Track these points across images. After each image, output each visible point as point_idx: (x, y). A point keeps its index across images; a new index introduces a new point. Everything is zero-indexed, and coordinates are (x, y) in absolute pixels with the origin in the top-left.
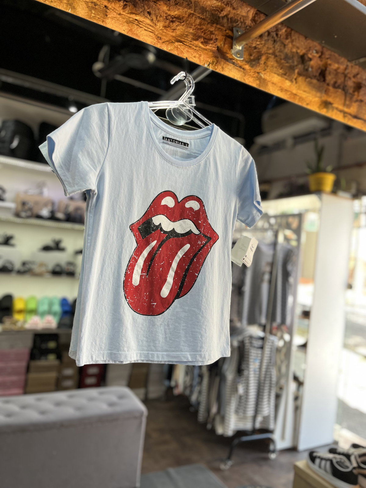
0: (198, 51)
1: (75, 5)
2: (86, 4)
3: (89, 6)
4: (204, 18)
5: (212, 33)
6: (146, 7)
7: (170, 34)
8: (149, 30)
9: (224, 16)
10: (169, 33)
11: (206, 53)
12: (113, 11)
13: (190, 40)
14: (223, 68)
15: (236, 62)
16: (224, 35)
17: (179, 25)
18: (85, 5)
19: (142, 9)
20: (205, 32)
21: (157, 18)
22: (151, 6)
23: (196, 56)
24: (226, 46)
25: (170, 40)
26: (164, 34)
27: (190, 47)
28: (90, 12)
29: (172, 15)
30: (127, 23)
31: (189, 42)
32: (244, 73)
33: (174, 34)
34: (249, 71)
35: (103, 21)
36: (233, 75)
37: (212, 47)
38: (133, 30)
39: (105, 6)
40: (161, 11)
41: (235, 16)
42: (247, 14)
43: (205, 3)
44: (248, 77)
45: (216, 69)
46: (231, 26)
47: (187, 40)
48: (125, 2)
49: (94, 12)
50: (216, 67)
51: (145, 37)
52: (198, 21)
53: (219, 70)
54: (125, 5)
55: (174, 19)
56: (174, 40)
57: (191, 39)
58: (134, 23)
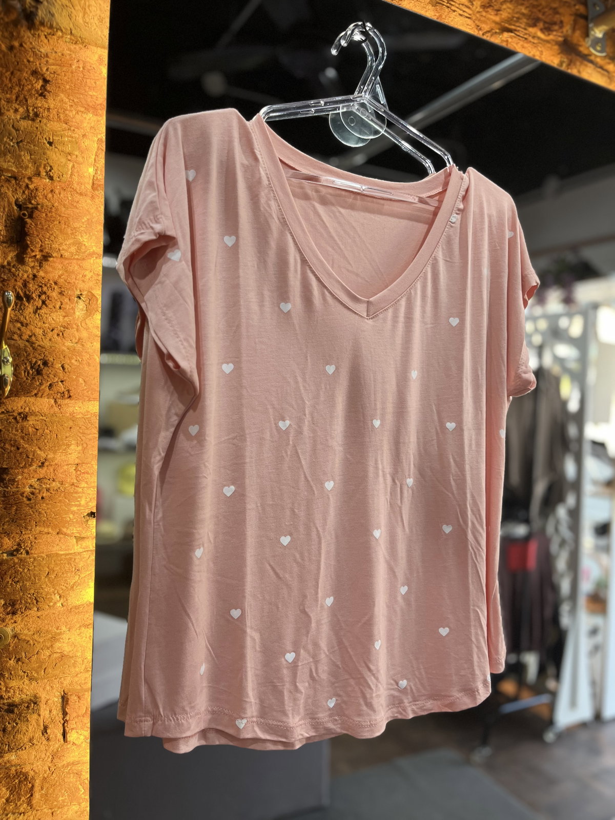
0: (538, 46)
5: (555, 11)
7: (491, 19)
8: (465, 15)
10: (489, 16)
11: (549, 47)
13: (523, 26)
15: (595, 60)
16: (572, 13)
20: (544, 10)
24: (577, 32)
25: (492, 29)
26: (483, 19)
27: (526, 39)
31: (523, 30)
33: (497, 19)
37: (556, 37)
47: (519, 27)
56: (499, 29)
57: (524, 24)
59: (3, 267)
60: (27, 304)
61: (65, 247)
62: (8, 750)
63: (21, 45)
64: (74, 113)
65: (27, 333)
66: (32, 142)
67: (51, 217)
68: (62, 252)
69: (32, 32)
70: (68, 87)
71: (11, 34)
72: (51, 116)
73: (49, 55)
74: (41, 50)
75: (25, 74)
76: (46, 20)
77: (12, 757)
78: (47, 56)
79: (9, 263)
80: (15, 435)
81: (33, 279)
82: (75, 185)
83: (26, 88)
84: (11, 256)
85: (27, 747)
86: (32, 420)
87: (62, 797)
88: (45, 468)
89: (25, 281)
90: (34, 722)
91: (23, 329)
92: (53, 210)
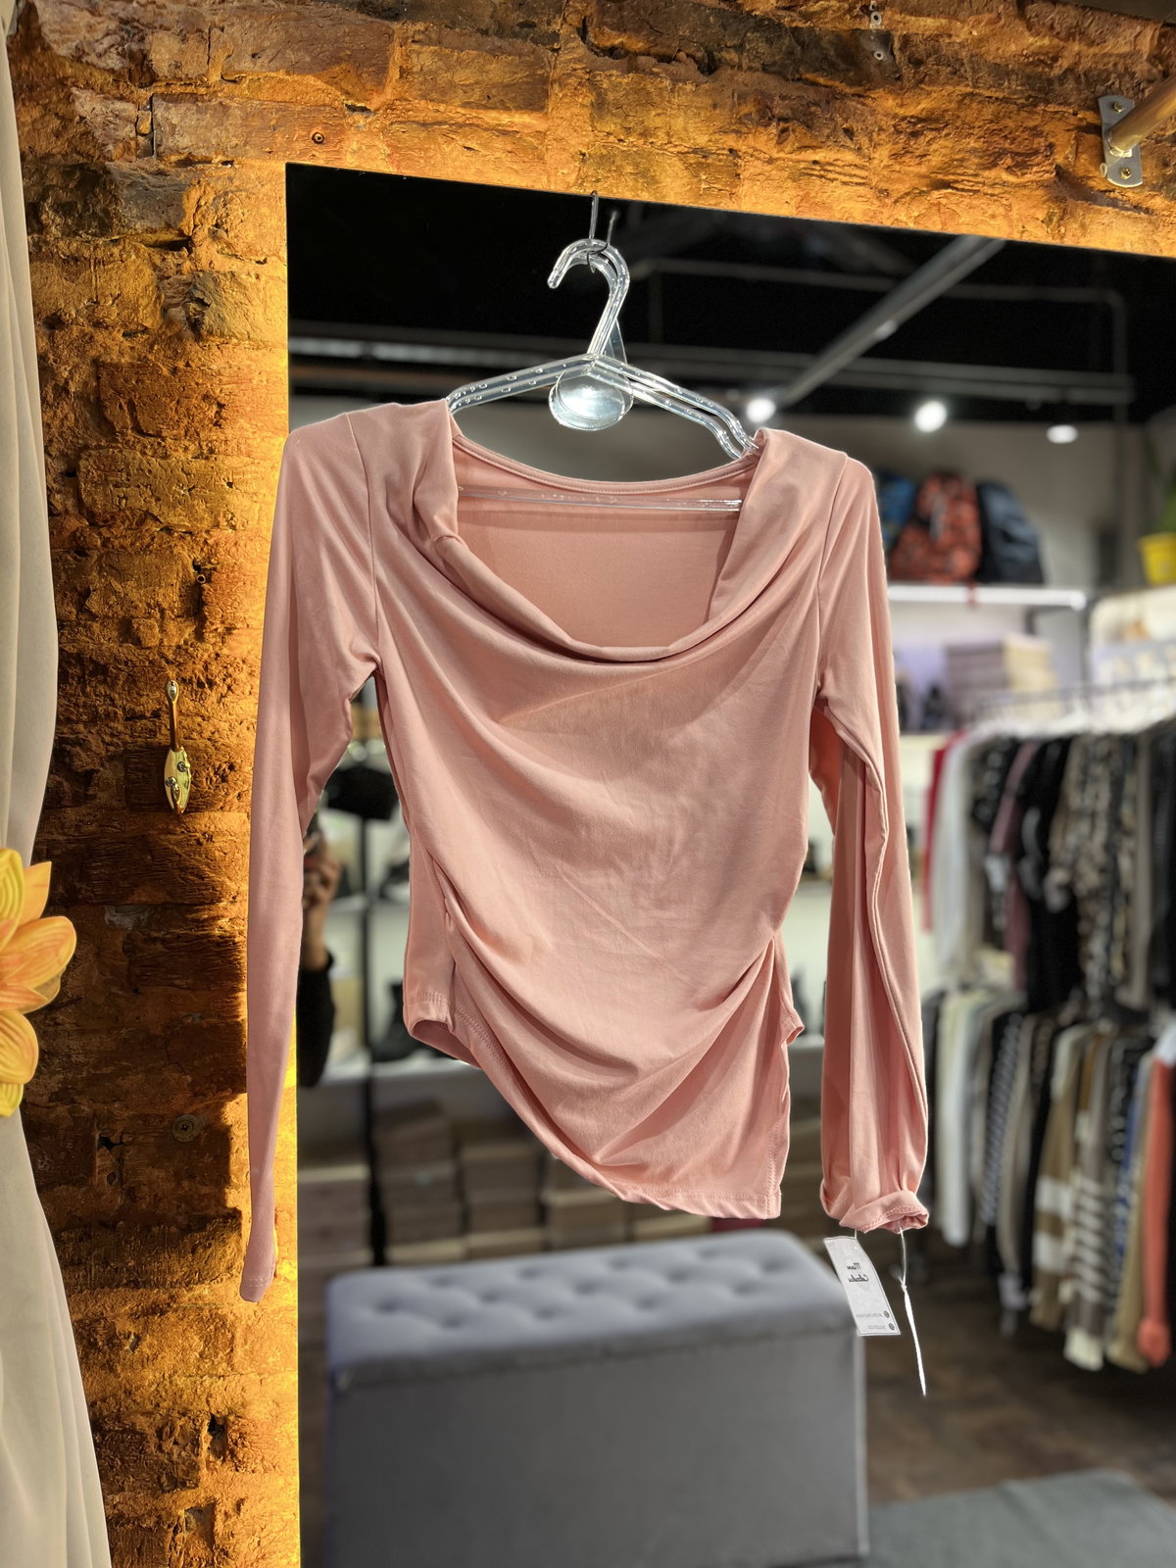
0: (1002, 197)
1: (656, 171)
2: (681, 160)
3: (691, 165)
4: (1004, 97)
5: (1036, 132)
6: (839, 120)
7: (912, 172)
8: (856, 180)
9: (1065, 72)
10: (908, 169)
11: (1024, 195)
12: (752, 159)
13: (972, 172)
14: (1083, 226)
15: (1120, 197)
16: (1071, 127)
17: (934, 138)
18: (679, 165)
19: (829, 128)
20: (1013, 135)
21: (871, 140)
22: (852, 110)
23: (997, 212)
24: (1084, 156)
25: (915, 188)
26: (896, 175)
27: (974, 192)
28: (696, 180)
29: (912, 117)
30: (795, 181)
31: (971, 178)
32: (1150, 222)
33: (923, 169)
34: (1166, 213)
35: (732, 194)
36: (1118, 239)
37: (1040, 174)
38: (812, 195)
39: (731, 151)
40: (879, 117)
41: (1096, 63)
42: (1135, 46)
43: (1000, 51)
44: (1167, 229)
45: (1062, 238)
46: (1092, 96)
47: (963, 175)
48: (782, 125)
49: (704, 177)
50: (1063, 230)
51: (848, 205)
52: (989, 111)
53: (1073, 235)
54: (784, 131)
55: (919, 126)
56: (927, 186)
57: (974, 167)
58: (812, 175)
59: (179, 647)
60: (208, 691)
61: (252, 614)
62: (199, 1281)
63: (188, 365)
64: (259, 440)
65: (208, 728)
66: (207, 486)
67: (234, 577)
68: (248, 621)
69: (201, 344)
70: (248, 409)
71: (176, 350)
72: (230, 450)
73: (222, 371)
74: (214, 367)
75: (194, 401)
76: (215, 328)
77: (203, 1290)
78: (220, 374)
79: (186, 642)
80: (199, 861)
81: (216, 659)
82: (265, 532)
83: (197, 419)
84: (189, 631)
85: (224, 1280)
86: (218, 842)
87: (273, 1356)
88: (238, 904)
89: (206, 662)
90: (233, 1245)
91: (204, 724)
92: (236, 568)
